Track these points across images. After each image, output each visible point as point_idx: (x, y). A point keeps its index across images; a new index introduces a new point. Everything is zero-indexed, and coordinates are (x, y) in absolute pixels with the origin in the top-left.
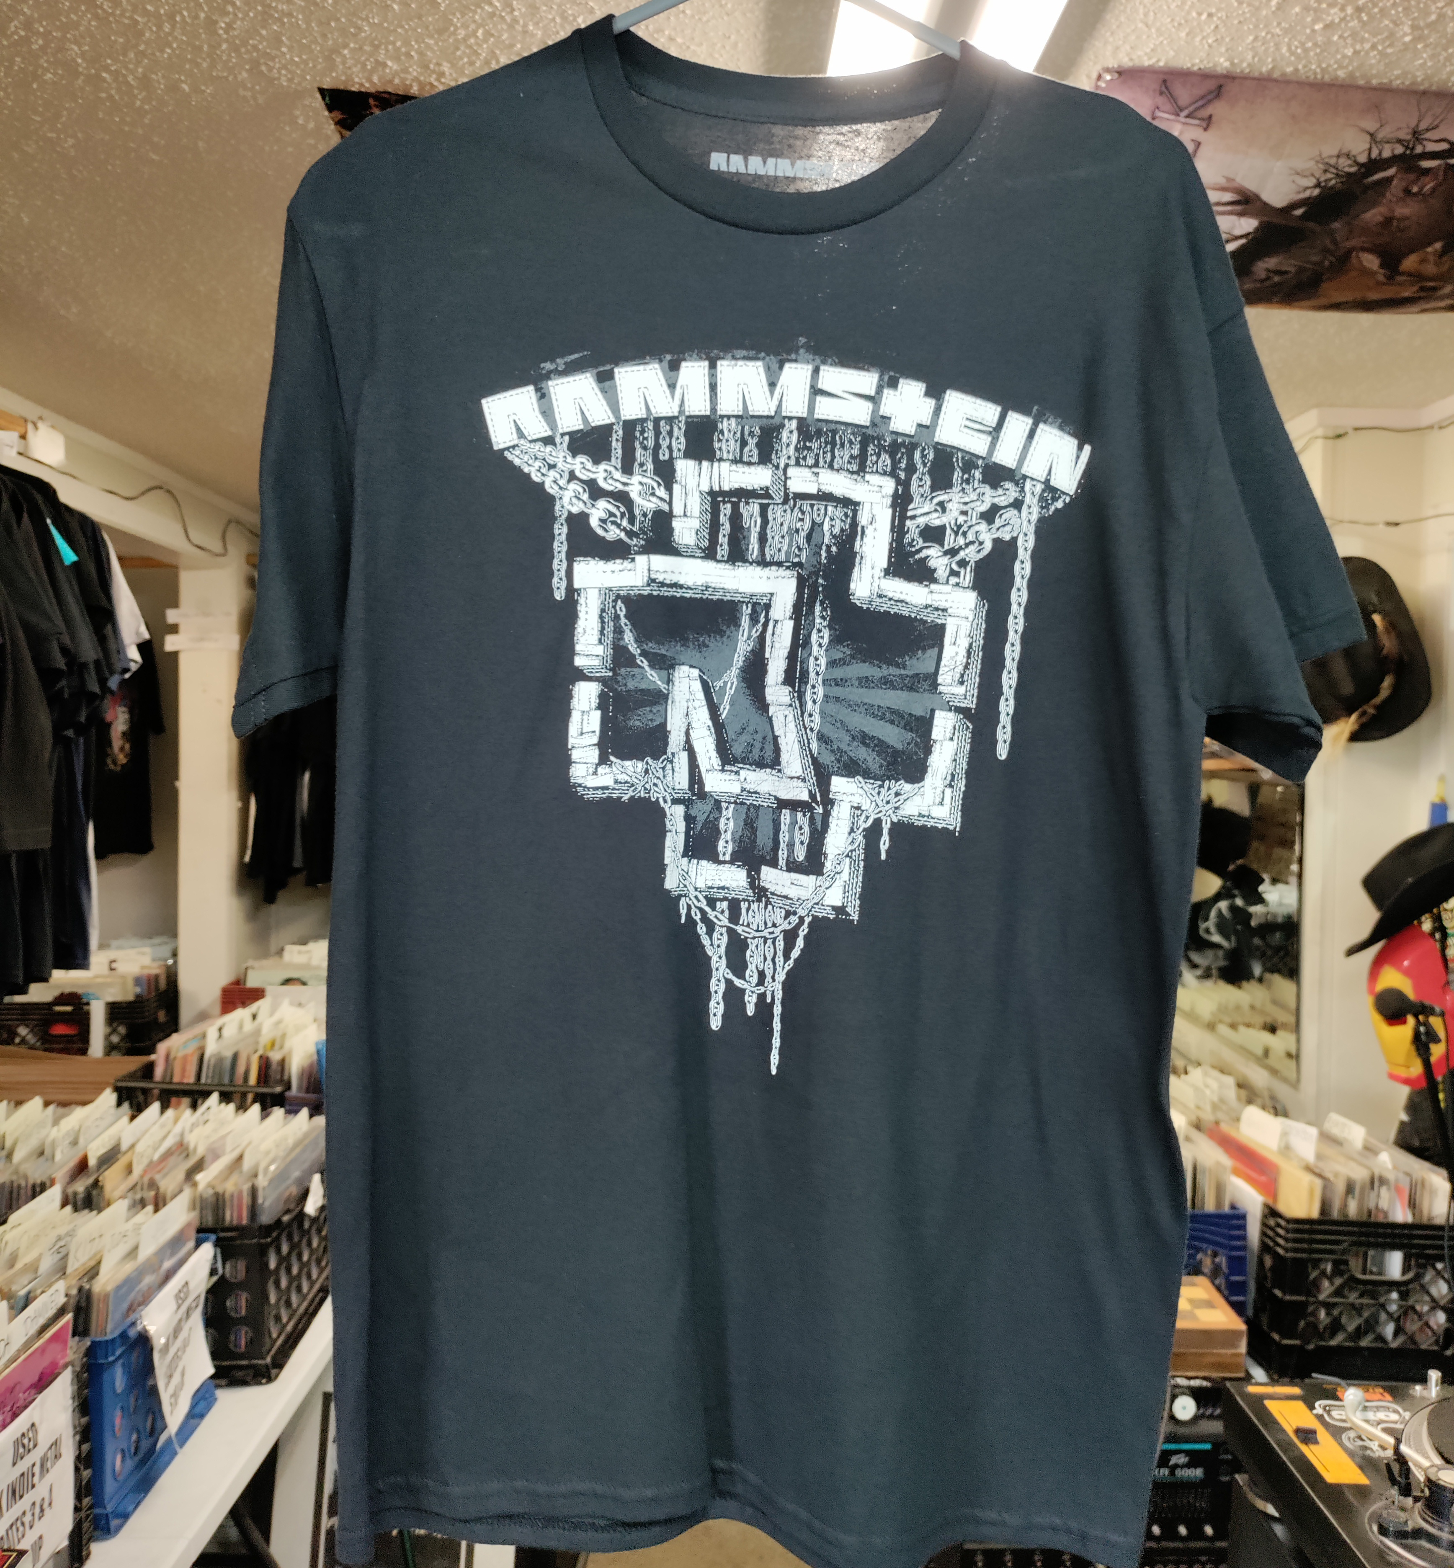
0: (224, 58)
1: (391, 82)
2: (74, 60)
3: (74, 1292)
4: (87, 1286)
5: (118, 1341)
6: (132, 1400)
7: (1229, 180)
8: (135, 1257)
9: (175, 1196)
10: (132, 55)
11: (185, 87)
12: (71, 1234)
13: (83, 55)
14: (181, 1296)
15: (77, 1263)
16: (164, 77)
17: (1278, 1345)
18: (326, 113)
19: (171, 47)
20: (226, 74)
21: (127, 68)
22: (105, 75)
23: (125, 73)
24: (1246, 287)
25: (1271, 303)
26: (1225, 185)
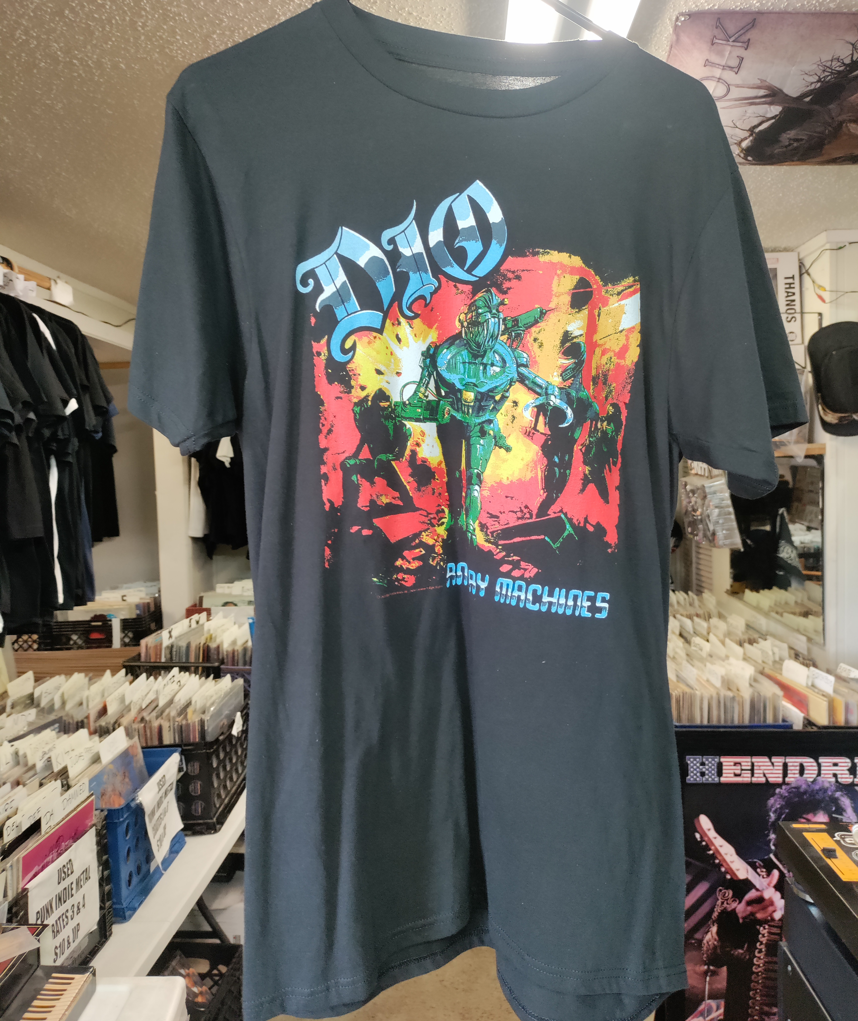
0: (143, 46)
2: (56, 53)
5: (125, 809)
7: (762, 81)
10: (89, 47)
11: (123, 66)
13: (61, 50)
14: (161, 784)
16: (109, 60)
19: (112, 41)
20: (145, 56)
21: (87, 56)
22: (75, 61)
23: (86, 59)
24: (775, 152)
25: (793, 161)
26: (760, 85)
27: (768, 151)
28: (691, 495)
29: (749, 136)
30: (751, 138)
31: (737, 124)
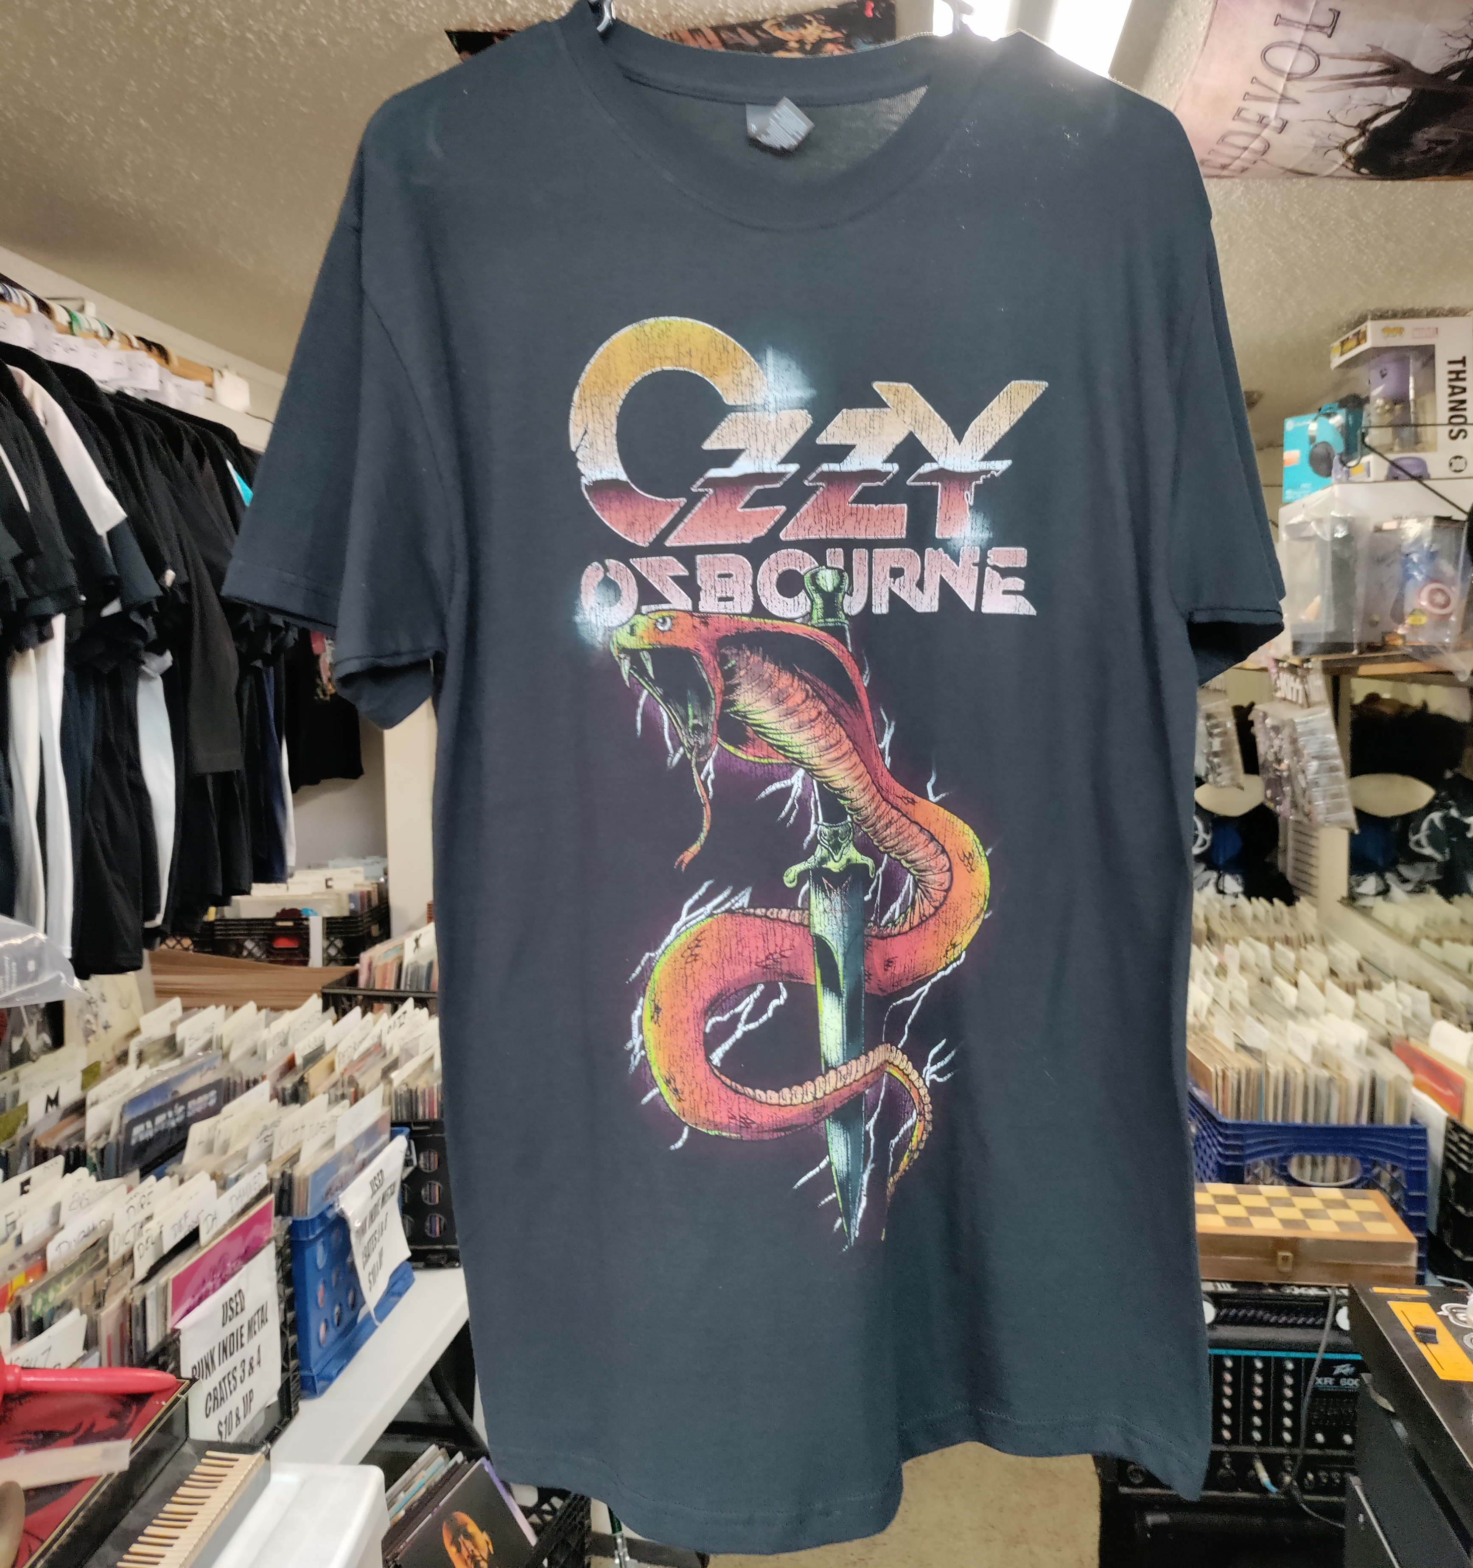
0: (355, 9)
1: (512, 19)
2: (220, 24)
3: (278, 1176)
4: (289, 1171)
5: (318, 1221)
6: (334, 1276)
7: (1373, 48)
8: (333, 1146)
9: (371, 1090)
10: (270, 14)
11: (324, 42)
12: (275, 1124)
13: (227, 19)
14: (376, 1183)
15: (280, 1152)
16: (302, 32)
17: (1460, 1260)
18: (456, 54)
20: (358, 25)
21: (268, 28)
22: (250, 36)
23: (266, 31)
24: (1407, 160)
25: (1439, 175)
26: (1372, 54)
27: (1395, 159)
28: (1272, 734)
29: (1360, 136)
30: (1362, 139)
31: (1337, 117)
